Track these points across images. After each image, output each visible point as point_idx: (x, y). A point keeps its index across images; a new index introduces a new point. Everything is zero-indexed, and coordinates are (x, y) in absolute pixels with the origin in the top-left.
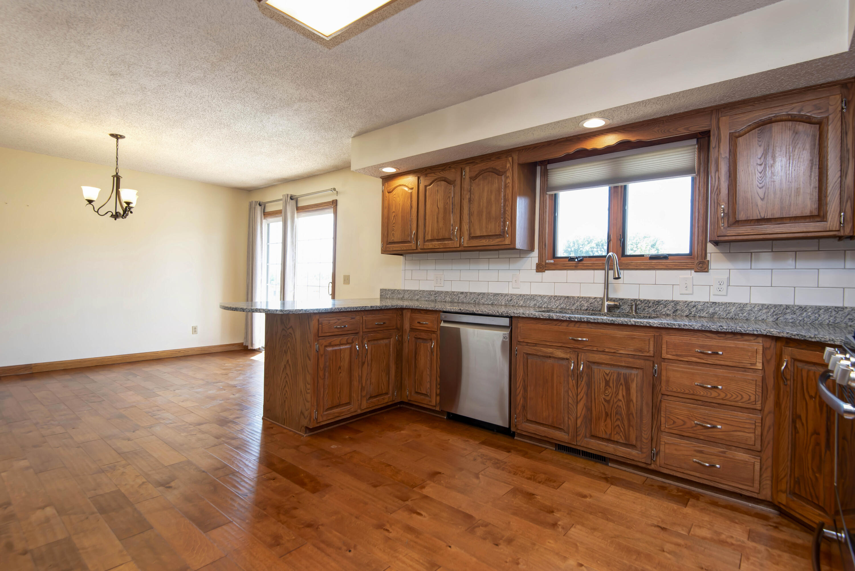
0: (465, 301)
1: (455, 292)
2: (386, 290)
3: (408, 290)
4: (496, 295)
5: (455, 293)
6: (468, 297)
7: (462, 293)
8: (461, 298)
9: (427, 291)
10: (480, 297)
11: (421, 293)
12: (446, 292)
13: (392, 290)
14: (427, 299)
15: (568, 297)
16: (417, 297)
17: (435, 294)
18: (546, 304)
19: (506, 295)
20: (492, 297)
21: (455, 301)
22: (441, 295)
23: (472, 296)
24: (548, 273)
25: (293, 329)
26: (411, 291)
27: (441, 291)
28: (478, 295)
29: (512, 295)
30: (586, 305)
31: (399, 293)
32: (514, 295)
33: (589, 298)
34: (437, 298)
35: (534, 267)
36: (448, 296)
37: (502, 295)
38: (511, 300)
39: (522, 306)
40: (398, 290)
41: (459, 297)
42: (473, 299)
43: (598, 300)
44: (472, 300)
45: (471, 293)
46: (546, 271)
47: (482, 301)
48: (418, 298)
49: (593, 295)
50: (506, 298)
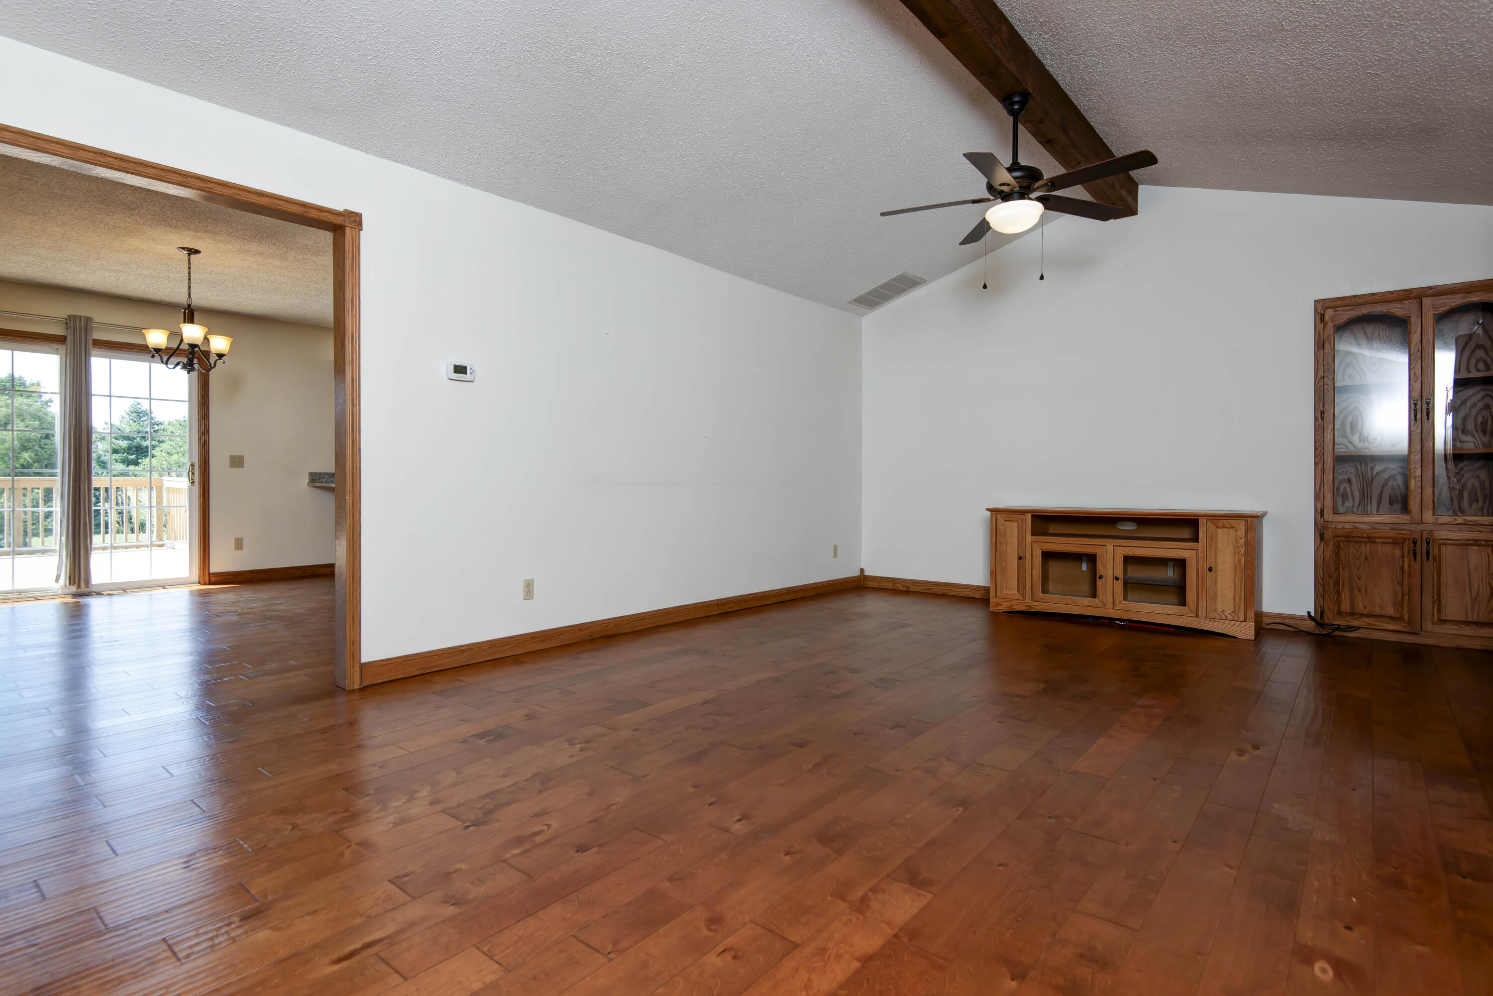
2: (319, 473)
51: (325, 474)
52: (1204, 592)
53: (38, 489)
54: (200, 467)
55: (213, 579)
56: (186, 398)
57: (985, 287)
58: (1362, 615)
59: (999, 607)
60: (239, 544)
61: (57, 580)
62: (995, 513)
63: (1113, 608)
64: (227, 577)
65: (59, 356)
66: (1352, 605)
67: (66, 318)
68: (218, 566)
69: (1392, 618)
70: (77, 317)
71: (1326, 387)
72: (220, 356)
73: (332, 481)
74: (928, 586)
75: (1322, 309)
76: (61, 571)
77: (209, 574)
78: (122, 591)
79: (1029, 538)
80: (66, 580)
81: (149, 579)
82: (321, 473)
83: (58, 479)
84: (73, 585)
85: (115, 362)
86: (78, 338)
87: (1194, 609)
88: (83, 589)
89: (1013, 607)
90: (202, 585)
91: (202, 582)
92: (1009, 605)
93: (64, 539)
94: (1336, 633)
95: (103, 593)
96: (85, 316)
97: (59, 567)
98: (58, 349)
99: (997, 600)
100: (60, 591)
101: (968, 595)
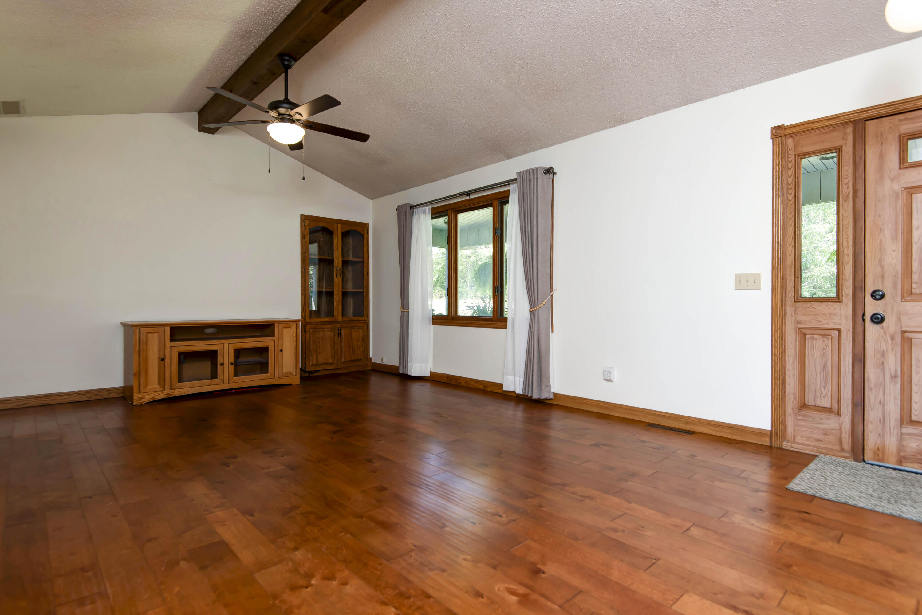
52: (278, 364)
57: (304, 179)
58: (321, 364)
59: (143, 400)
62: (138, 327)
63: (229, 383)
66: (317, 360)
69: (331, 364)
71: (306, 257)
74: (23, 401)
75: (304, 219)
79: (168, 344)
87: (273, 374)
89: (155, 398)
92: (151, 396)
94: (312, 375)
99: (141, 395)
101: (73, 400)
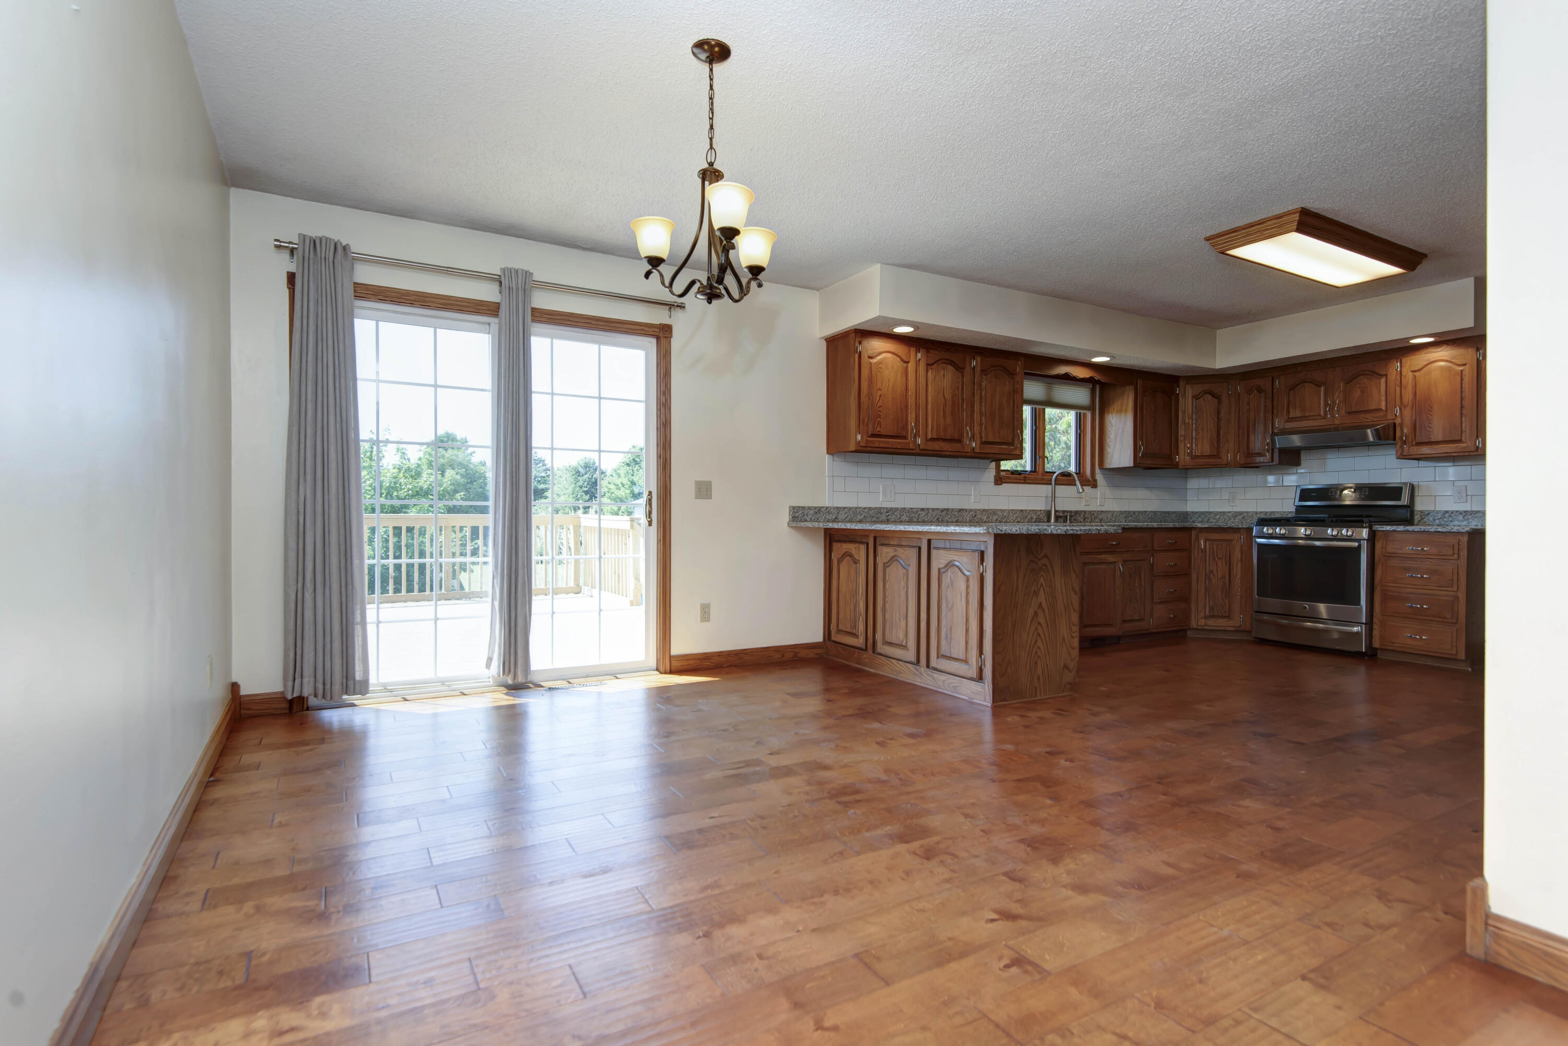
0: (926, 519)
1: (913, 508)
2: (803, 508)
3: (844, 508)
4: (960, 510)
5: (914, 510)
6: (930, 515)
7: (923, 509)
8: (923, 515)
9: (875, 508)
10: (944, 513)
11: (866, 511)
12: (902, 508)
13: (815, 508)
14: (875, 519)
15: (1022, 510)
16: (859, 517)
17: (887, 512)
18: (1005, 519)
19: (971, 510)
20: (956, 514)
21: (915, 520)
22: (896, 513)
23: (935, 513)
24: (1005, 486)
25: (1048, 558)
26: (850, 509)
27: (896, 508)
28: (942, 511)
29: (976, 511)
30: (1035, 517)
31: (829, 513)
32: (978, 510)
33: (1037, 511)
34: (889, 517)
35: (992, 479)
36: (905, 515)
37: (966, 510)
38: (975, 516)
39: (985, 522)
40: (827, 508)
41: (919, 515)
42: (936, 516)
43: (1043, 512)
44: (934, 518)
45: (933, 509)
46: (1004, 484)
47: (947, 518)
48: (861, 518)
49: (1039, 509)
50: (971, 513)
51: (809, 508)
53: (466, 527)
54: (659, 498)
55: (676, 664)
56: (643, 397)
60: (705, 613)
61: (488, 665)
64: (692, 662)
65: (490, 336)
67: (499, 274)
68: (681, 646)
70: (513, 271)
72: (756, 271)
73: (818, 519)
76: (493, 653)
77: (670, 657)
78: (565, 682)
80: (499, 666)
81: (596, 663)
82: (804, 507)
83: (490, 516)
84: (508, 675)
85: (557, 342)
86: (515, 303)
88: (520, 679)
90: (661, 673)
91: (661, 669)
93: (497, 604)
95: (542, 684)
96: (523, 270)
97: (491, 646)
98: (489, 324)
100: (491, 680)
